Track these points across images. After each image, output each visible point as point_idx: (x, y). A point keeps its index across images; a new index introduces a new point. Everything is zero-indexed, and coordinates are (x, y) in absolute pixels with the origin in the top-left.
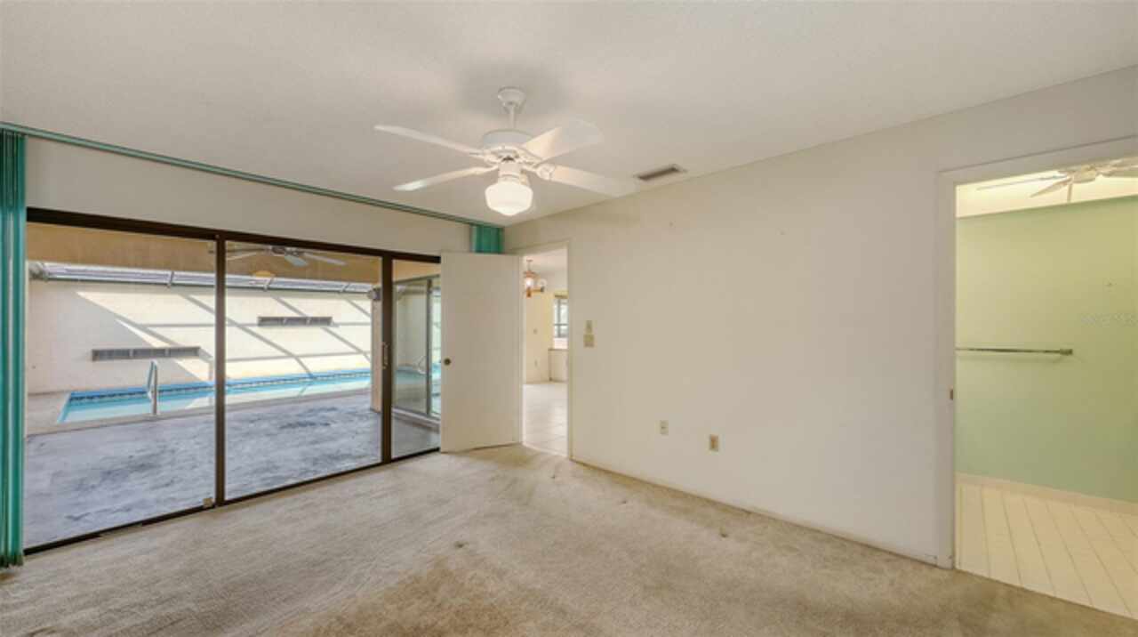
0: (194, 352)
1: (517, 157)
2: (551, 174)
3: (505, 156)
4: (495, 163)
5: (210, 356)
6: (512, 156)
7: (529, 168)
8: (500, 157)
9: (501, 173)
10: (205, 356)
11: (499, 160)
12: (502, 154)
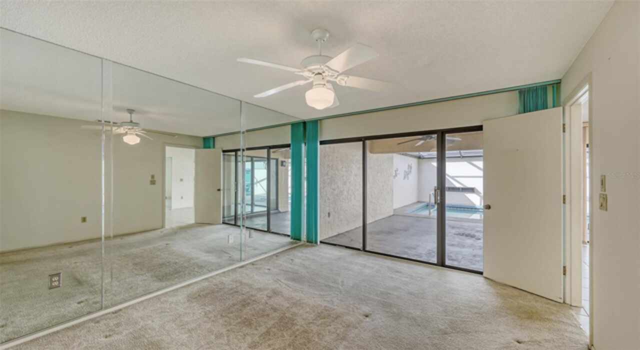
0: (472, 190)
1: (324, 72)
2: (346, 82)
3: (316, 72)
4: (310, 77)
5: (481, 193)
6: (321, 72)
7: (331, 79)
8: (313, 73)
9: (314, 83)
10: (478, 193)
11: (313, 75)
12: (314, 71)
